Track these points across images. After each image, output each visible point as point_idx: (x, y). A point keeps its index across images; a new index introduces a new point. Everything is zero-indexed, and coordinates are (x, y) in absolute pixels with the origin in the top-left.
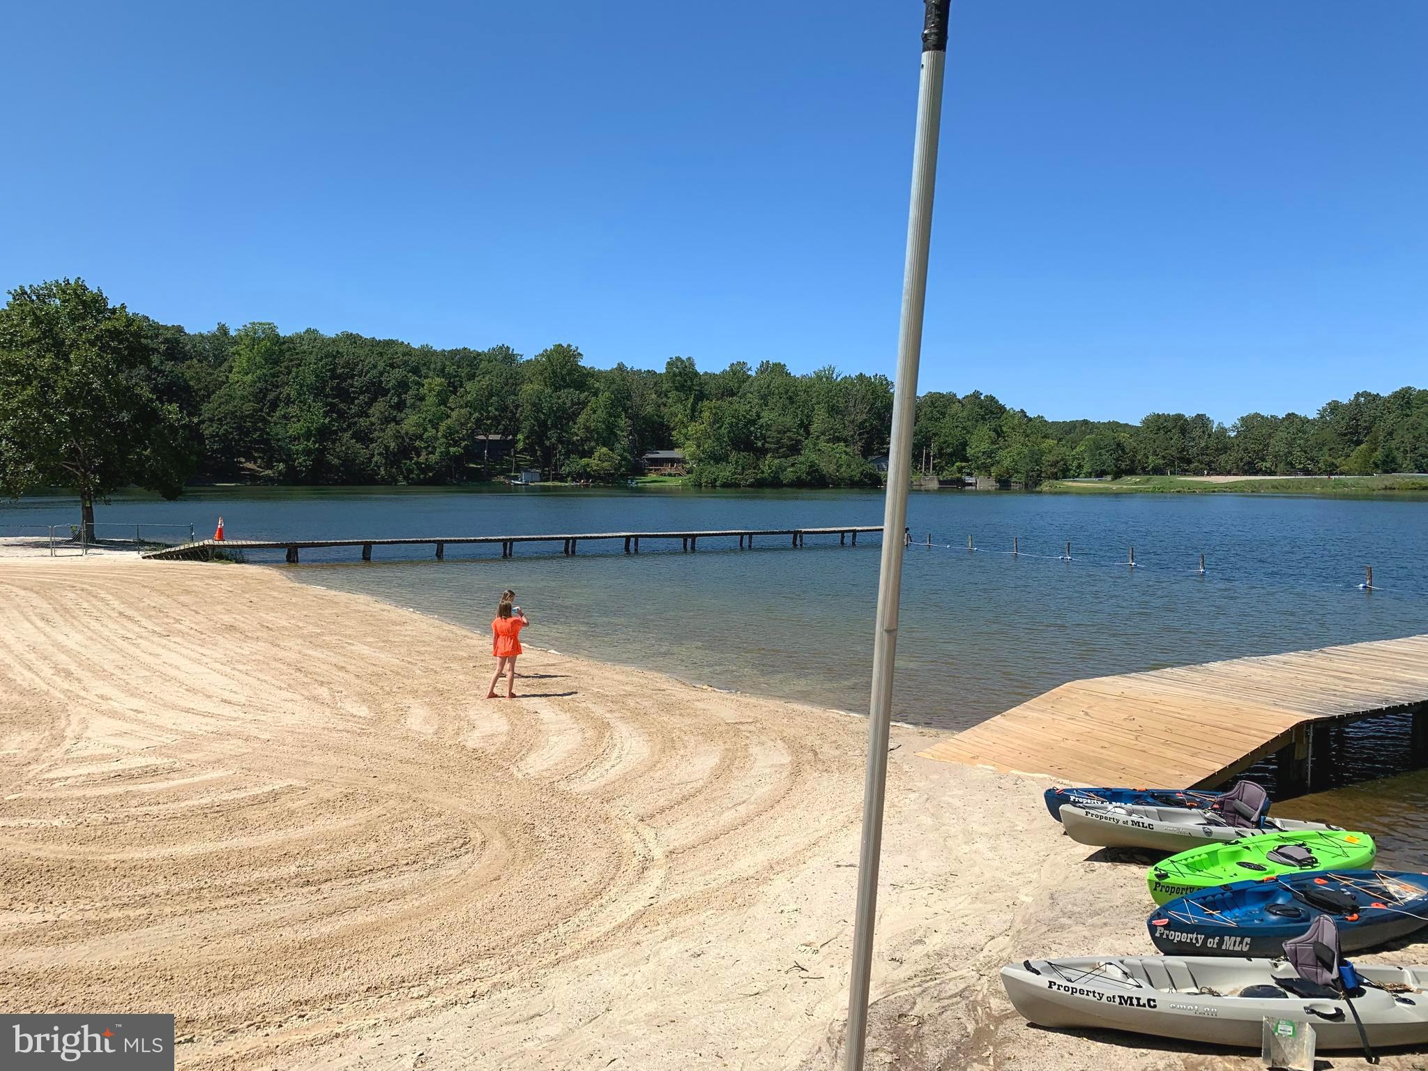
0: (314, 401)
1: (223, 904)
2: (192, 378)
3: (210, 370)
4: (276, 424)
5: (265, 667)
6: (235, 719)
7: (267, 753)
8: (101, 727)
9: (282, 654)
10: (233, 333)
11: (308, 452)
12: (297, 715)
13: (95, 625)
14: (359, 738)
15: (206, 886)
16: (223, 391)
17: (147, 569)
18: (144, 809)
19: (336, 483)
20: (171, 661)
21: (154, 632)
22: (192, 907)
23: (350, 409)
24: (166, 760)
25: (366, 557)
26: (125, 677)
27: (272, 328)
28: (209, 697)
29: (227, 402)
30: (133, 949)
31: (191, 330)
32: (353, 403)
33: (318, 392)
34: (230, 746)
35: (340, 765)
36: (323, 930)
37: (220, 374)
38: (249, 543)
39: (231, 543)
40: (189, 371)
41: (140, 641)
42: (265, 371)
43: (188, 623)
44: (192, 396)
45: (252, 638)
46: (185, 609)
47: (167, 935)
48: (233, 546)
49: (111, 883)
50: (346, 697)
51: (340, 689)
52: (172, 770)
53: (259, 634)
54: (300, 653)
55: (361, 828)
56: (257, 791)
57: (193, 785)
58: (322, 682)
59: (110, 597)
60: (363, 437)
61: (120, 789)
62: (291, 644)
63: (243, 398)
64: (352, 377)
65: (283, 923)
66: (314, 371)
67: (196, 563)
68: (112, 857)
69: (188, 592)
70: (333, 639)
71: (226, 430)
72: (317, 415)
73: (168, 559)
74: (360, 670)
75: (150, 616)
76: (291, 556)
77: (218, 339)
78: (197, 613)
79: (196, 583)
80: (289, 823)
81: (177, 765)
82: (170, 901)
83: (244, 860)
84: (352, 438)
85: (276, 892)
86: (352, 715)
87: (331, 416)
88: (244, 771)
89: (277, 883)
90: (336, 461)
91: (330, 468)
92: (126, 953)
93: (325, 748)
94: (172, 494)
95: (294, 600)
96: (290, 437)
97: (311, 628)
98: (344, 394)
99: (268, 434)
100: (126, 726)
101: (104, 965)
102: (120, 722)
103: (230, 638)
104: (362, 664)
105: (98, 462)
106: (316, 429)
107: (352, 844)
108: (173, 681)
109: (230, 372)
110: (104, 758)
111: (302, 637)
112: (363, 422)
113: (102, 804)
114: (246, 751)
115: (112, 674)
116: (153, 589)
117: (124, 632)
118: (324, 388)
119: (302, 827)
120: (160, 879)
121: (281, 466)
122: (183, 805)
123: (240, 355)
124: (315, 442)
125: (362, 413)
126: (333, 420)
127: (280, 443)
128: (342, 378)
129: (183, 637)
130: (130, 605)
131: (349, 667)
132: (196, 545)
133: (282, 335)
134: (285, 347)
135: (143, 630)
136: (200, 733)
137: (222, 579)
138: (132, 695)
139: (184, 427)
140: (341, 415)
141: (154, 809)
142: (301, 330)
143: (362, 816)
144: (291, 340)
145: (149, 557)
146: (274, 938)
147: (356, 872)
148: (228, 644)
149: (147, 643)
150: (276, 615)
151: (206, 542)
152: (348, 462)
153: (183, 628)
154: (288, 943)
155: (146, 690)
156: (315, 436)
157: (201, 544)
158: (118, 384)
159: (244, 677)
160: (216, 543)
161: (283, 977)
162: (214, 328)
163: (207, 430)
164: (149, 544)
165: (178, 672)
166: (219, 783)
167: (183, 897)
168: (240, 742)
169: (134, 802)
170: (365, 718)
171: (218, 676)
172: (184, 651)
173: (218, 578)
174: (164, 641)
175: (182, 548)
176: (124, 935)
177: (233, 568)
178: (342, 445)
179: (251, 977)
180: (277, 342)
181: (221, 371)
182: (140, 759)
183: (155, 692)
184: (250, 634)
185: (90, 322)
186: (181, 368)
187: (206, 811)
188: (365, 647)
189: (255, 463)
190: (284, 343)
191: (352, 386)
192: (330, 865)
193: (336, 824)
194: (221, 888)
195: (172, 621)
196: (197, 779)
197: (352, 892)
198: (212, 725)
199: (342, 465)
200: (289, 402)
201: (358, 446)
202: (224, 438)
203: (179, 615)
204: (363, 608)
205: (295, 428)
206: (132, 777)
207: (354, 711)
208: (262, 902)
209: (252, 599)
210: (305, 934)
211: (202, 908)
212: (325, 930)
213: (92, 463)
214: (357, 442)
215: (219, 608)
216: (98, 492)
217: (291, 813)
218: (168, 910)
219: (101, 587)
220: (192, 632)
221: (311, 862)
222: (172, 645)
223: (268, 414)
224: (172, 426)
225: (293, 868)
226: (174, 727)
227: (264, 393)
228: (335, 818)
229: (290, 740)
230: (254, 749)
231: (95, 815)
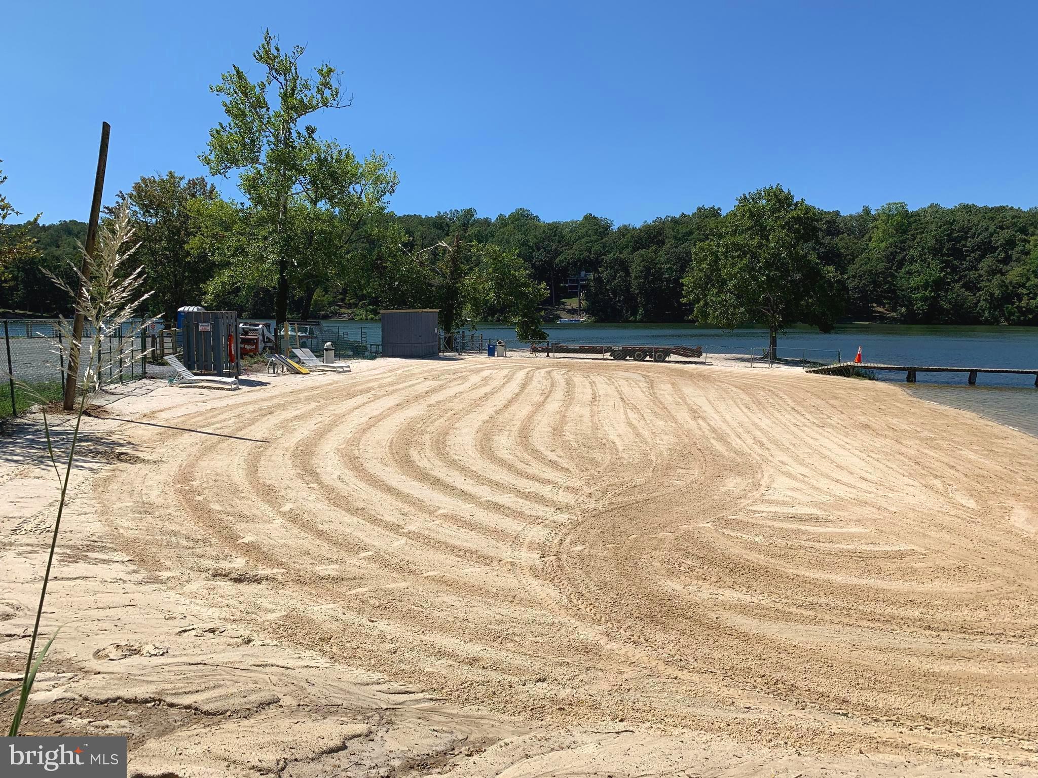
0: (932, 259)
1: (866, 625)
2: (843, 247)
3: (855, 241)
4: (901, 278)
5: (891, 457)
6: (870, 493)
7: (894, 522)
8: (782, 482)
9: (904, 450)
10: (873, 212)
11: (925, 299)
12: (916, 497)
13: (777, 414)
14: (968, 524)
15: (853, 608)
16: (865, 255)
17: (808, 379)
18: (811, 544)
19: (946, 323)
20: (825, 445)
21: (814, 423)
22: (846, 620)
23: (962, 264)
24: (823, 513)
25: (972, 382)
26: (796, 451)
27: (903, 206)
28: (852, 473)
29: (866, 263)
30: (806, 637)
31: (844, 213)
32: (965, 260)
33: (936, 252)
34: (867, 511)
35: (953, 542)
36: (942, 668)
37: (862, 244)
38: (879, 365)
39: (866, 365)
40: (841, 242)
41: (805, 428)
42: (895, 239)
43: (836, 419)
44: (841, 260)
45: (882, 435)
46: (834, 410)
47: (827, 635)
48: (868, 368)
49: (791, 589)
50: (957, 490)
51: (951, 483)
52: (827, 521)
53: (886, 433)
54: (918, 451)
55: (972, 596)
56: (888, 548)
57: (842, 534)
58: (937, 476)
59: (786, 397)
60: (972, 287)
61: (795, 526)
62: (911, 443)
63: (878, 259)
64: (966, 238)
65: (910, 652)
66: (934, 236)
67: (841, 377)
68: (791, 571)
69: (836, 398)
70: (945, 444)
71: (864, 284)
72: (935, 270)
73: (822, 374)
74: (967, 470)
75: (811, 412)
76: (910, 377)
77: (862, 218)
78: (842, 413)
79: (841, 391)
80: (913, 578)
81: (831, 518)
82: (828, 612)
83: (879, 597)
84: (961, 288)
85: (905, 627)
86: (962, 505)
87: (945, 271)
88: (878, 531)
89: (905, 621)
90: (947, 306)
91: (942, 310)
92: (802, 639)
93: (940, 527)
94: (826, 329)
95: (913, 410)
96: (912, 288)
97: (926, 433)
98: (958, 253)
99: (895, 286)
100: (797, 485)
101: (788, 643)
102: (794, 482)
103: (866, 433)
104: (969, 466)
105: (781, 306)
106: (933, 281)
107: (964, 607)
108: (827, 459)
109: (870, 241)
110: (784, 503)
111: (920, 439)
112: (972, 275)
113: (785, 534)
114: (879, 517)
115: (788, 448)
116: (813, 394)
117: (795, 421)
118: (941, 249)
119: (923, 583)
120: (822, 594)
121: (903, 310)
122: (835, 546)
123: (878, 228)
124: (931, 291)
125: (972, 267)
126: (947, 274)
127: (903, 293)
128: (958, 240)
129: (833, 429)
130: (798, 403)
131: (958, 467)
132: (842, 365)
133: (910, 210)
134: (912, 219)
135: (807, 421)
136: (846, 498)
137: (859, 390)
138: (800, 464)
139: (838, 282)
140: (954, 270)
141: (817, 545)
142: (926, 205)
143: (972, 587)
144: (917, 214)
145: (810, 372)
146: (905, 661)
147: (969, 631)
148: (864, 438)
149: (810, 430)
150: (899, 420)
151: (849, 363)
152: (958, 306)
153: (833, 422)
154: (915, 669)
155: (810, 462)
156: (931, 286)
157: (845, 364)
158: (797, 253)
159: (875, 463)
160: (856, 364)
161: (912, 693)
162: (860, 210)
163: (851, 285)
164: (809, 363)
165: (830, 453)
166: (860, 536)
167: (837, 611)
168: (874, 510)
169: (804, 537)
170: (973, 509)
171: (858, 460)
172: (834, 439)
173: (857, 389)
174: (820, 430)
175: (832, 366)
176: (800, 626)
177: (867, 383)
178: (953, 293)
179: (888, 685)
180: (906, 216)
181: (863, 241)
182: (807, 508)
183: (816, 464)
184: (880, 432)
185: (783, 213)
186: (837, 239)
187: (851, 554)
188: (972, 453)
189: (884, 307)
190: (911, 217)
191: (965, 246)
192: (947, 618)
193: (951, 588)
194: (864, 613)
195: (825, 417)
196: (844, 530)
197: (966, 645)
198: (852, 494)
199: (952, 309)
200: (913, 260)
201: (967, 293)
202: (862, 290)
203: (830, 413)
204: (969, 422)
205: (915, 281)
206: (802, 520)
207: (964, 502)
208: (894, 632)
209: (882, 407)
210: (928, 666)
211: (851, 623)
212: (946, 668)
213: (778, 307)
214: (966, 290)
215: (858, 411)
216: (781, 327)
217: (915, 571)
218: (827, 617)
219: (780, 389)
220: (839, 426)
221: (931, 612)
222: (826, 434)
223: (896, 271)
224: (829, 280)
225: (917, 613)
226: (828, 491)
227: (894, 254)
228: (949, 584)
229: (911, 515)
230: (885, 517)
231: (780, 540)
